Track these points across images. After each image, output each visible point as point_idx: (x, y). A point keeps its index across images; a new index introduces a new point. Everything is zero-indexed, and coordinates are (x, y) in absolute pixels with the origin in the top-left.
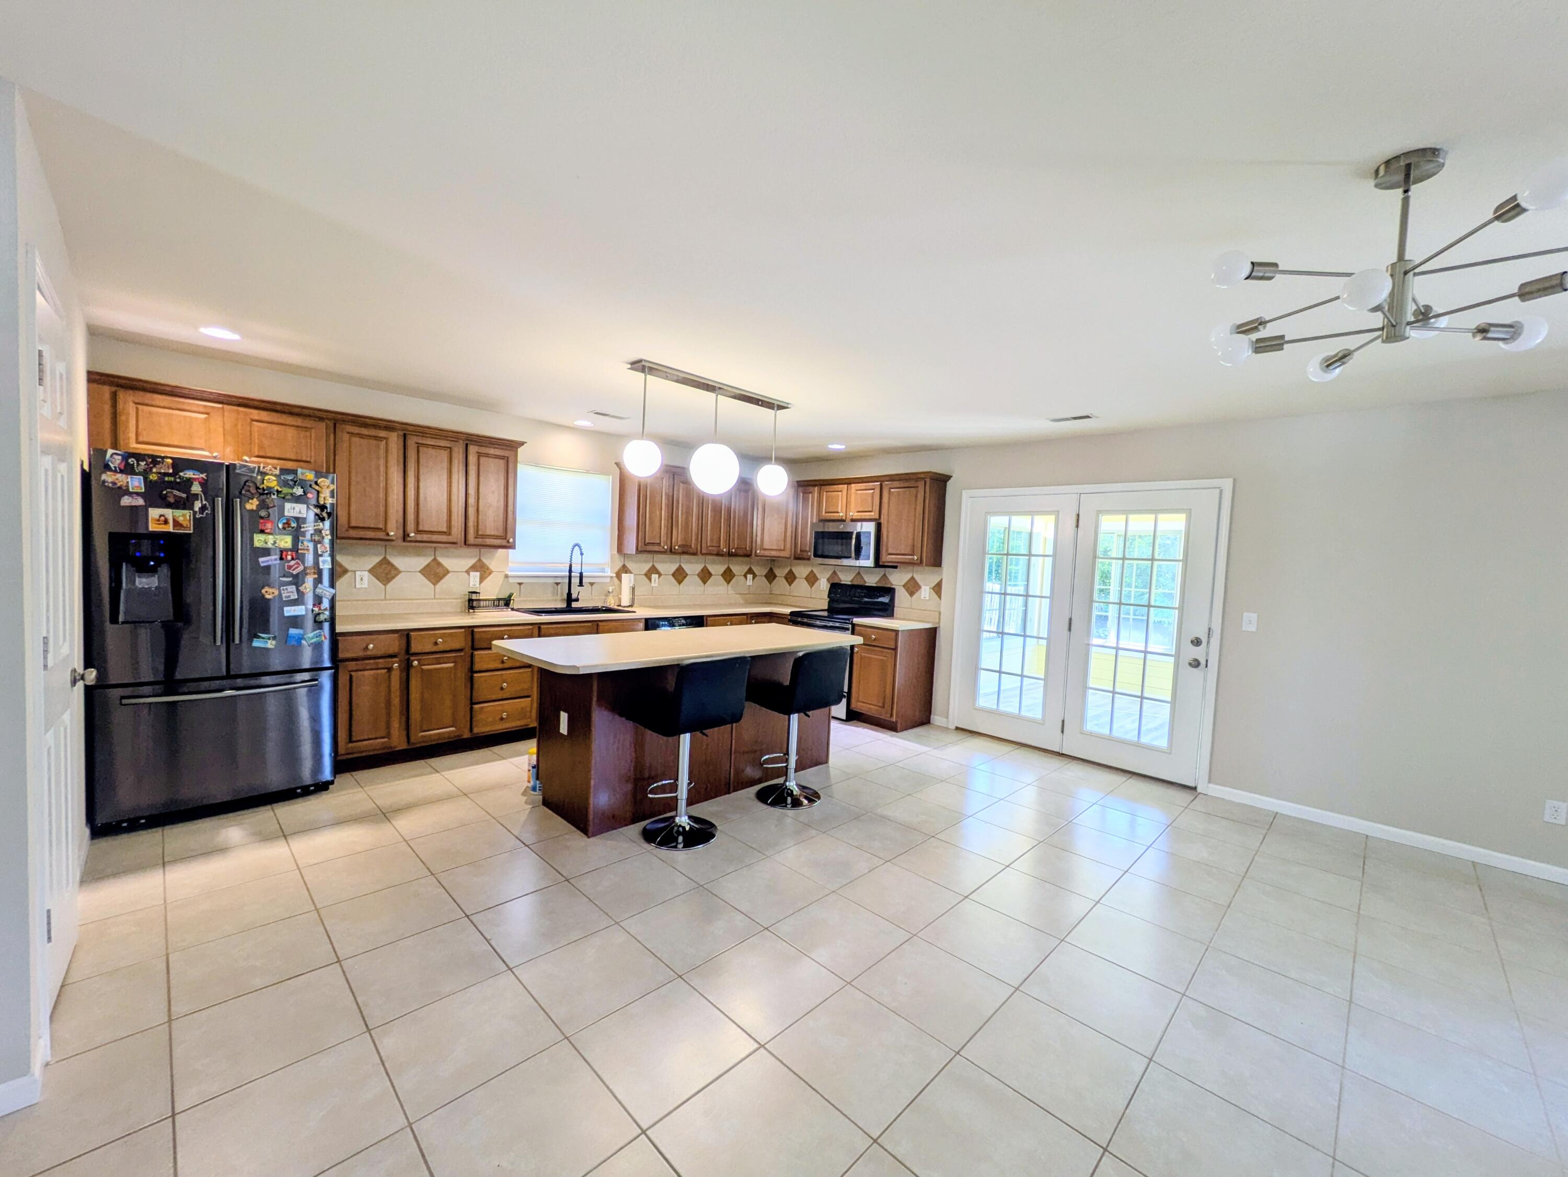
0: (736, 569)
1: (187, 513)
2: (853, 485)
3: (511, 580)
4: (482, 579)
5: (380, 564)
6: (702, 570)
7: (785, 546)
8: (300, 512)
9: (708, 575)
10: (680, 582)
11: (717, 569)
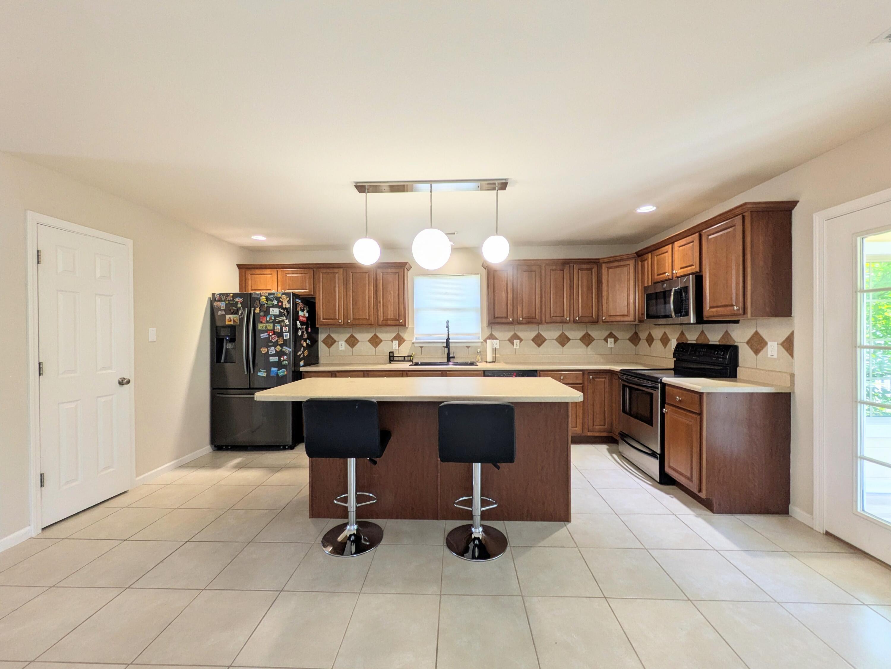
0: (594, 334)
1: (237, 316)
2: (676, 243)
3: (416, 345)
4: (399, 345)
5: (350, 338)
6: (560, 336)
7: (628, 311)
8: (276, 313)
9: (566, 340)
10: (539, 345)
11: (575, 334)
